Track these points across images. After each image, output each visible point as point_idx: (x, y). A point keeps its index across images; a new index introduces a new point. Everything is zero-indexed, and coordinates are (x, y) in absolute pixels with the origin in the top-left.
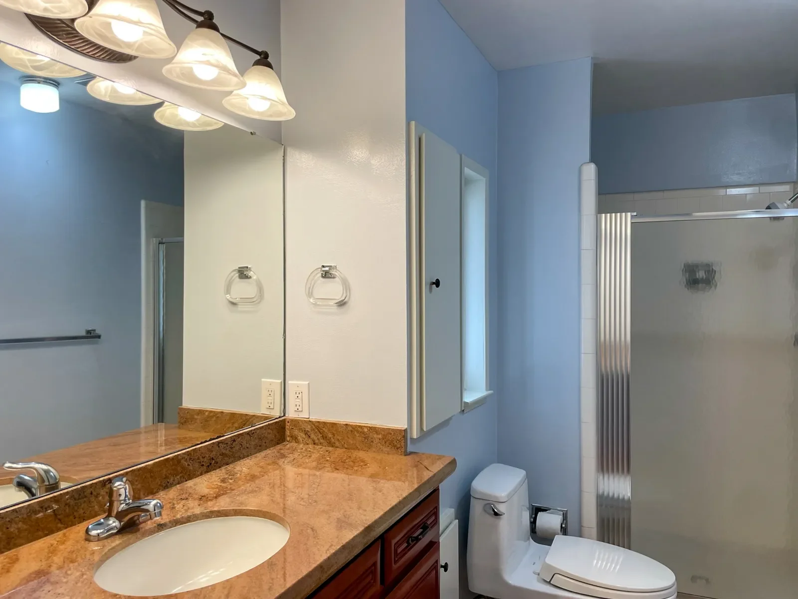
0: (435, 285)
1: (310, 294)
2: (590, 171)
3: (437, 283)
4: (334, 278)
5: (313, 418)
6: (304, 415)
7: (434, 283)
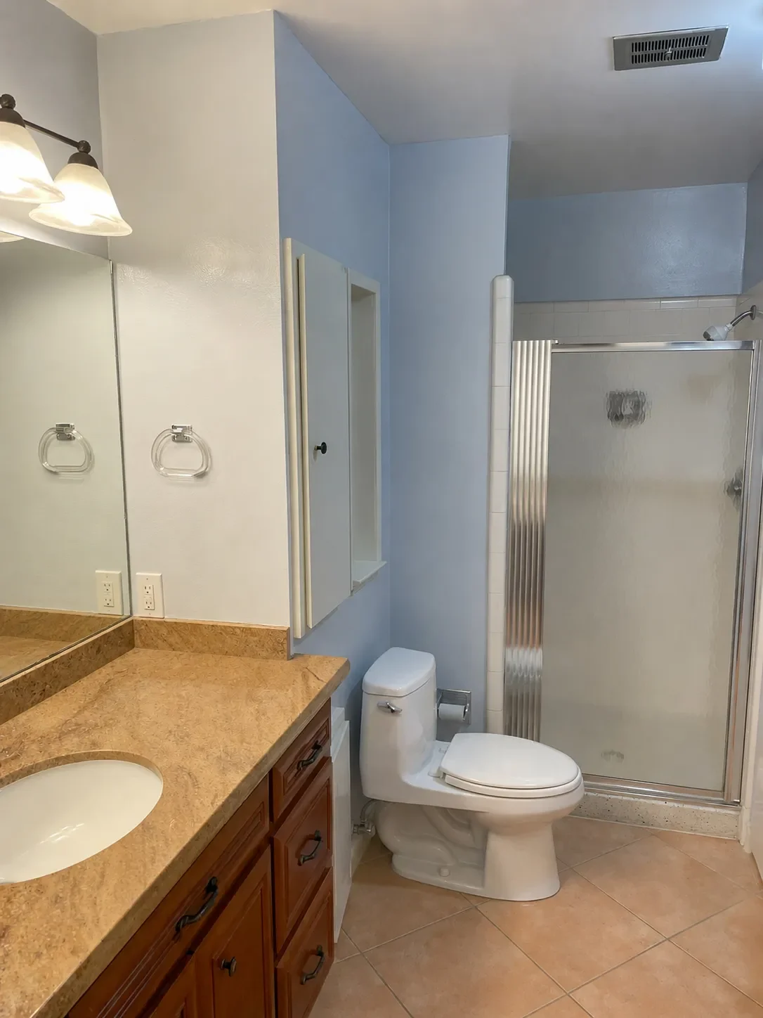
0: (320, 451)
1: (157, 463)
2: (505, 286)
3: (323, 448)
4: (189, 442)
5: (169, 618)
6: (157, 615)
7: (318, 448)
